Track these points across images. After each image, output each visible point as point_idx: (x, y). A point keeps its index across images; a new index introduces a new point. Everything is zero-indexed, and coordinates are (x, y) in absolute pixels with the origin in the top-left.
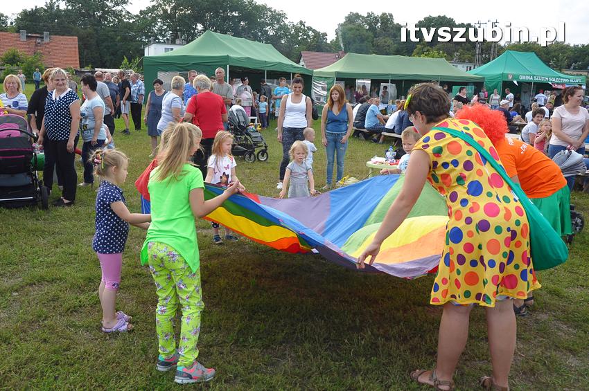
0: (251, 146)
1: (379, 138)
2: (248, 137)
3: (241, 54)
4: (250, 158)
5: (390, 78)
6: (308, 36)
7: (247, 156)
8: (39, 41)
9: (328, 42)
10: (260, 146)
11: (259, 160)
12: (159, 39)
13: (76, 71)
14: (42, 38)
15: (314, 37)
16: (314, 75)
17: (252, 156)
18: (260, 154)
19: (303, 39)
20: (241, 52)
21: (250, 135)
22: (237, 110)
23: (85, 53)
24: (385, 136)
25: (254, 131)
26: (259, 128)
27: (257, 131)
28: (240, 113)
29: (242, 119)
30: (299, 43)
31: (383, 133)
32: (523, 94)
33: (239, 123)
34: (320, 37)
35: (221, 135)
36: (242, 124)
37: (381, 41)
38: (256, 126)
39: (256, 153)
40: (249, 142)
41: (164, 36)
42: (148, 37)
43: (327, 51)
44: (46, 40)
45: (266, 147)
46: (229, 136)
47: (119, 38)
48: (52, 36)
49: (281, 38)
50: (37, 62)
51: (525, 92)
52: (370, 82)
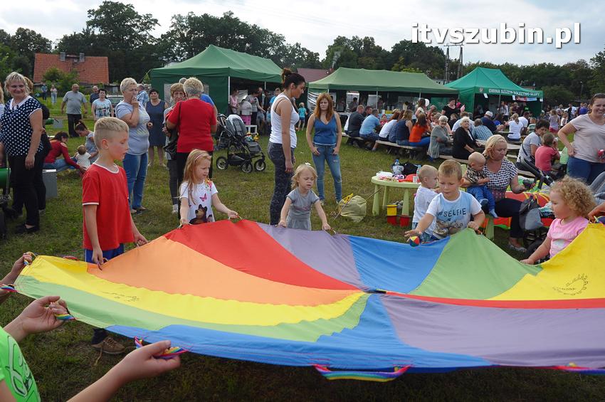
0: (248, 155)
1: (373, 146)
2: (245, 147)
3: (242, 67)
4: (247, 167)
5: (377, 90)
6: (303, 56)
7: (244, 166)
8: (76, 61)
9: (320, 61)
10: (257, 156)
11: (256, 170)
12: (177, 59)
13: (105, 86)
14: (78, 58)
15: (308, 56)
16: (310, 87)
17: (249, 166)
18: (257, 164)
19: (299, 58)
20: (242, 65)
21: (247, 145)
22: (234, 120)
23: (114, 71)
24: (379, 144)
25: (251, 141)
26: (256, 138)
27: (254, 141)
28: (237, 123)
29: (239, 128)
30: (295, 61)
31: (377, 141)
32: (490, 105)
33: (236, 132)
34: (313, 57)
35: (196, 155)
36: (239, 134)
37: (364, 59)
38: (253, 136)
39: (253, 163)
40: (246, 152)
41: (181, 56)
42: (168, 57)
43: (319, 68)
44: (82, 60)
45: (263, 157)
46: (205, 157)
47: (144, 57)
48: (87, 57)
49: (280, 57)
50: (72, 78)
51: (492, 104)
52: (358, 94)
